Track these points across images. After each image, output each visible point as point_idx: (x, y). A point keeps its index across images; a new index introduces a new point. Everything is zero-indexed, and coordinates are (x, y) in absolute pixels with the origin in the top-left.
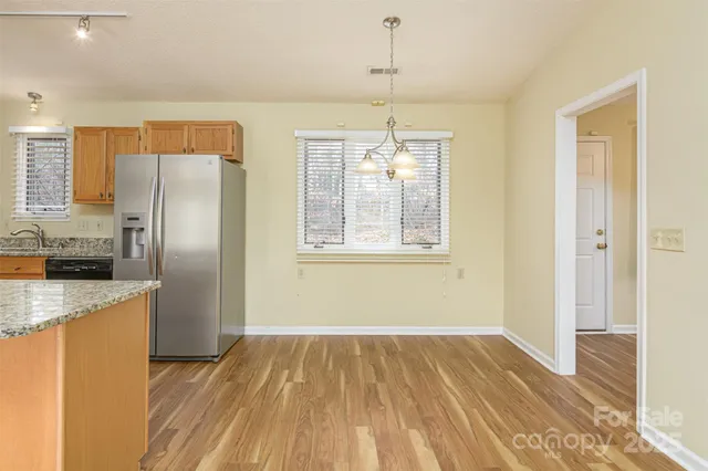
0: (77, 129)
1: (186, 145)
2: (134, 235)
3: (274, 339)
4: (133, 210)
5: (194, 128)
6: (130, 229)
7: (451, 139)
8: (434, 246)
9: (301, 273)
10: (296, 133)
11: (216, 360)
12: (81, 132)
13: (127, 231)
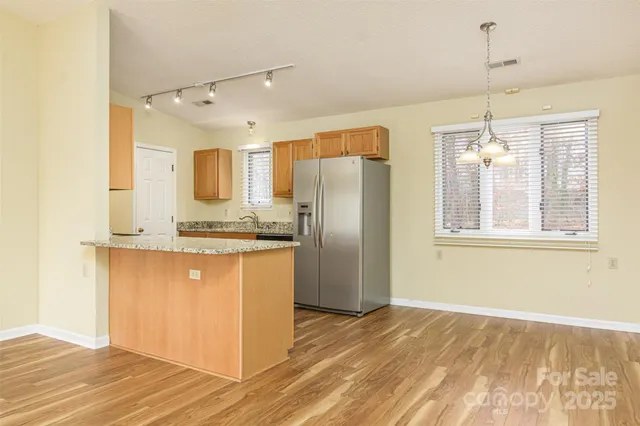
0: (275, 144)
1: (343, 149)
2: (306, 218)
3: (413, 310)
4: (305, 200)
5: (348, 135)
6: (303, 214)
7: (598, 117)
8: (578, 233)
9: (439, 255)
10: (434, 130)
11: (359, 315)
12: (278, 145)
13: (301, 215)
